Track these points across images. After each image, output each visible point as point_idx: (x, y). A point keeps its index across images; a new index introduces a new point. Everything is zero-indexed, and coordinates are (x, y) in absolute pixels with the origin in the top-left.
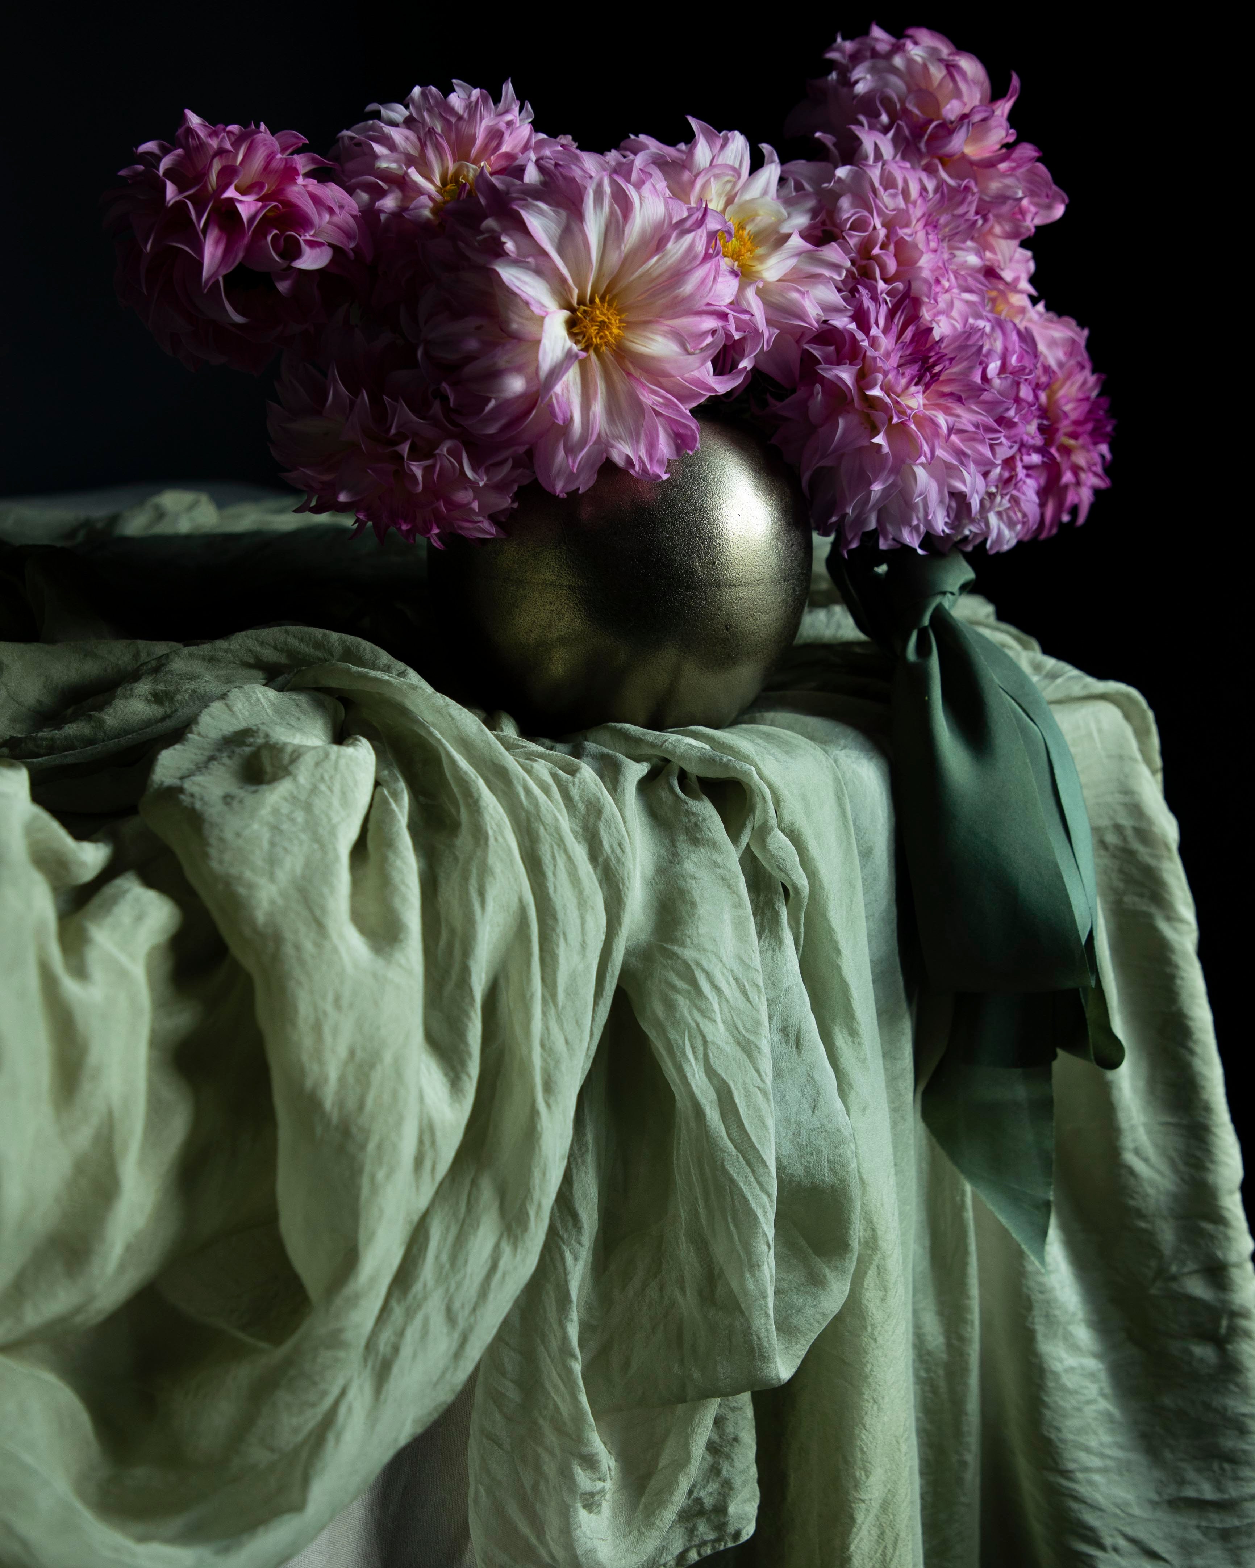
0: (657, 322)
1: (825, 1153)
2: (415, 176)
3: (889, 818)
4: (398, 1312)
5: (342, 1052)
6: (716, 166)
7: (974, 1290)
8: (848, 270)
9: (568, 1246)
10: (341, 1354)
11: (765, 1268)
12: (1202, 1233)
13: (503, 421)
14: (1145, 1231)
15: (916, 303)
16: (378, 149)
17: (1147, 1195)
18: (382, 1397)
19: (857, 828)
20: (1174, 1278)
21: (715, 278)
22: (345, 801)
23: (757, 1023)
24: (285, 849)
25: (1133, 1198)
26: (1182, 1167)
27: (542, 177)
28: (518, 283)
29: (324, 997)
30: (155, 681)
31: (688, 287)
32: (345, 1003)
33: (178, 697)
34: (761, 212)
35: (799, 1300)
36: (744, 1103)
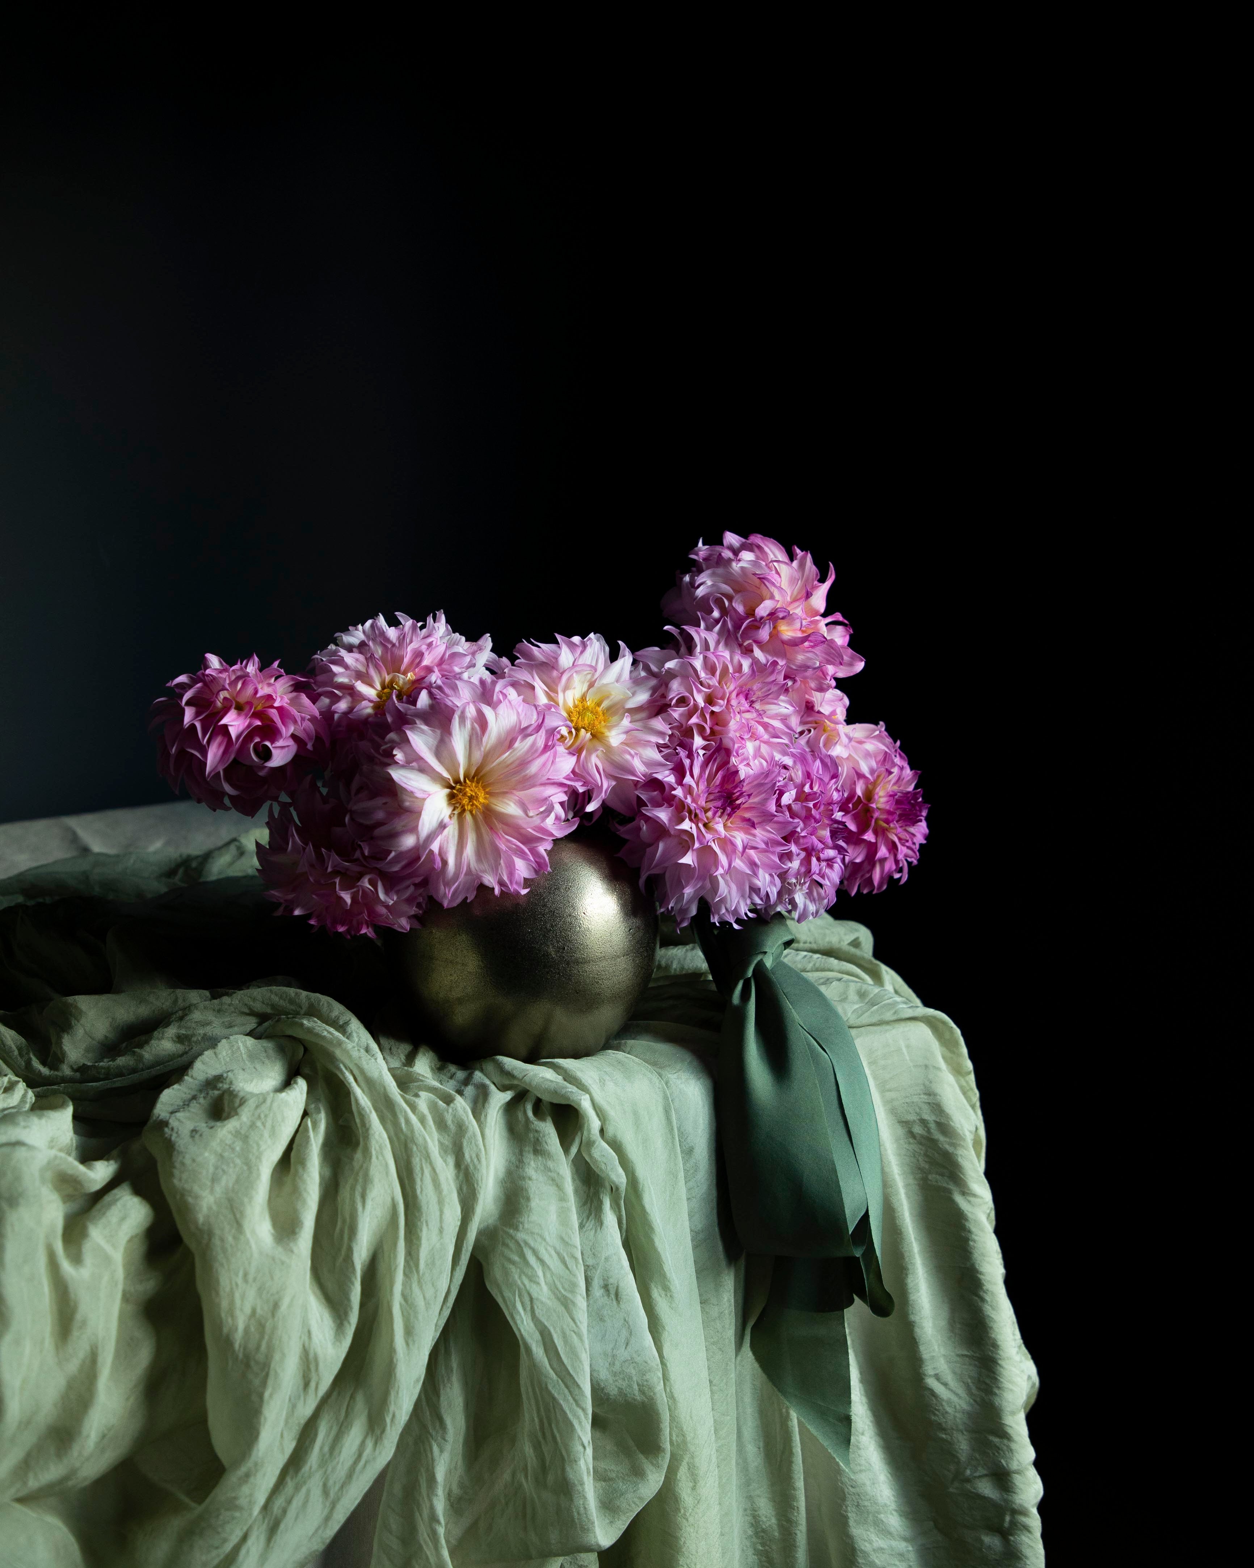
0: (512, 793)
1: (635, 1379)
2: (361, 687)
3: (710, 1124)
4: (290, 1484)
5: (248, 1310)
6: (577, 666)
7: (800, 1483)
8: (670, 736)
9: (435, 1441)
10: (237, 1514)
11: (582, 1463)
12: (989, 1444)
13: (403, 863)
14: (946, 1441)
15: (728, 752)
16: (336, 669)
17: (947, 1412)
18: (271, 1545)
19: (681, 1134)
20: (968, 1480)
21: (553, 761)
22: (273, 1133)
23: (574, 1285)
24: (223, 1171)
25: (935, 1415)
26: (974, 1391)
27: (430, 702)
28: (405, 780)
29: (237, 1275)
30: (179, 1027)
31: (533, 768)
32: (251, 1277)
33: (194, 1039)
34: (613, 693)
35: (622, 1486)
36: (562, 1343)
